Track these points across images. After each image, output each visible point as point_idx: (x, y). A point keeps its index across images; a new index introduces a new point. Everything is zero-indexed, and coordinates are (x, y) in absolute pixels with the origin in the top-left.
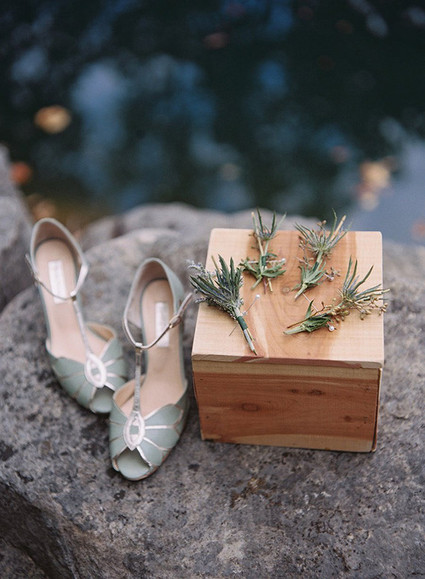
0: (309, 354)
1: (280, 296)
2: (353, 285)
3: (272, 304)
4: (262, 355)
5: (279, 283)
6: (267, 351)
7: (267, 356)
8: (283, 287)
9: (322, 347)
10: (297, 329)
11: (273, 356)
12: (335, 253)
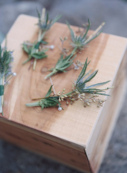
0: (37, 125)
1: (39, 74)
2: (84, 80)
3: (31, 79)
4: (7, 117)
5: (42, 64)
6: (11, 115)
7: (10, 119)
8: (44, 67)
9: (48, 122)
10: (36, 103)
11: (13, 120)
12: (89, 48)
